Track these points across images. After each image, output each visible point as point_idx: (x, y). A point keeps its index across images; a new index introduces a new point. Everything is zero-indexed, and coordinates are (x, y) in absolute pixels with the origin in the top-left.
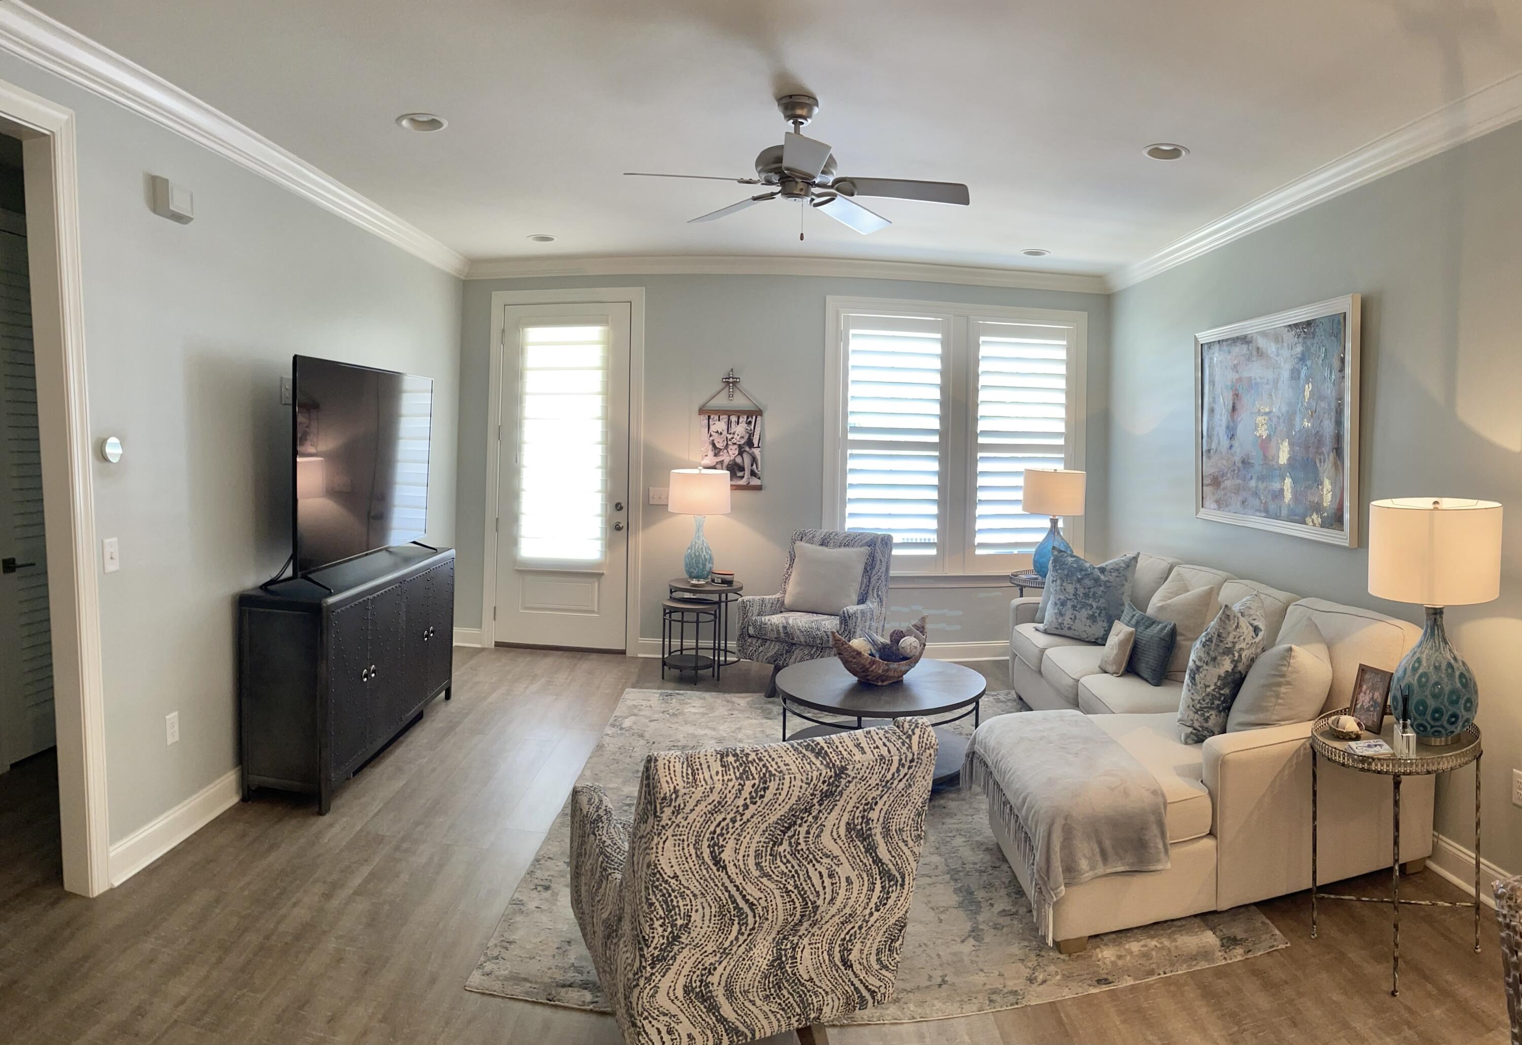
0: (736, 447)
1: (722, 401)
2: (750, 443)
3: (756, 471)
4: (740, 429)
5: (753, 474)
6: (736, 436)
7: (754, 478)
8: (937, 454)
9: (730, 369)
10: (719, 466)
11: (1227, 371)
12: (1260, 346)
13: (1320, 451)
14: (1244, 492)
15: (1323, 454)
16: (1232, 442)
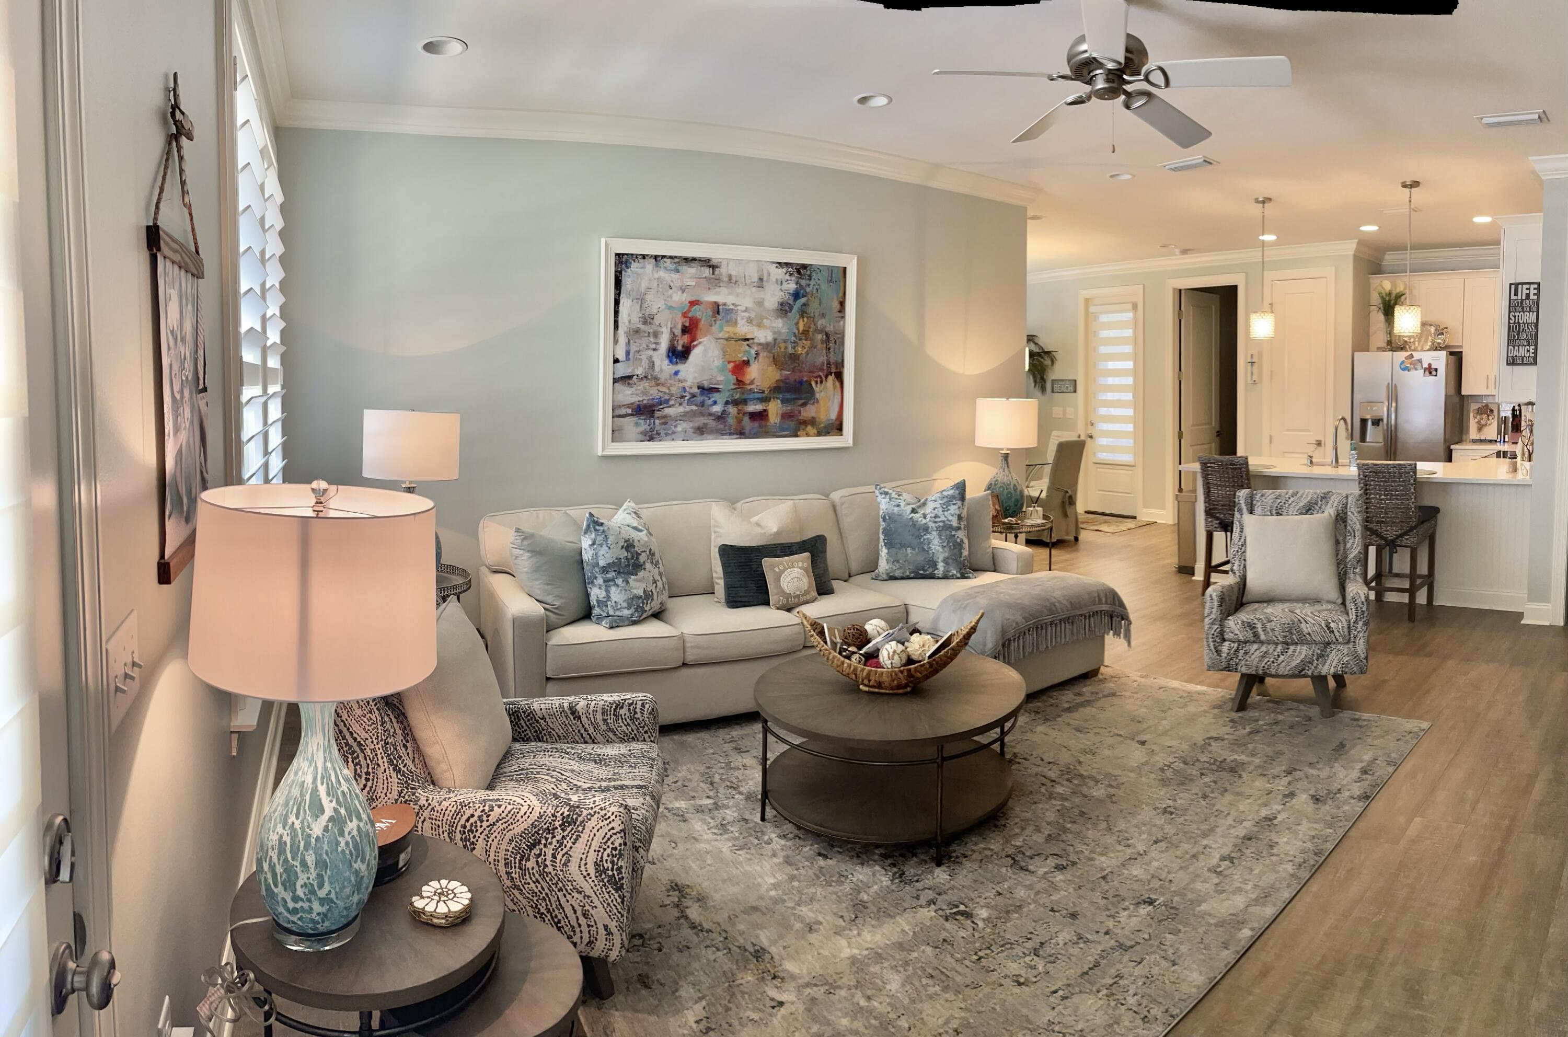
0: (188, 390)
2: (196, 377)
4: (189, 325)
6: (187, 350)
11: (671, 291)
12: (733, 273)
13: (816, 374)
14: (702, 418)
15: (820, 377)
16: (680, 367)
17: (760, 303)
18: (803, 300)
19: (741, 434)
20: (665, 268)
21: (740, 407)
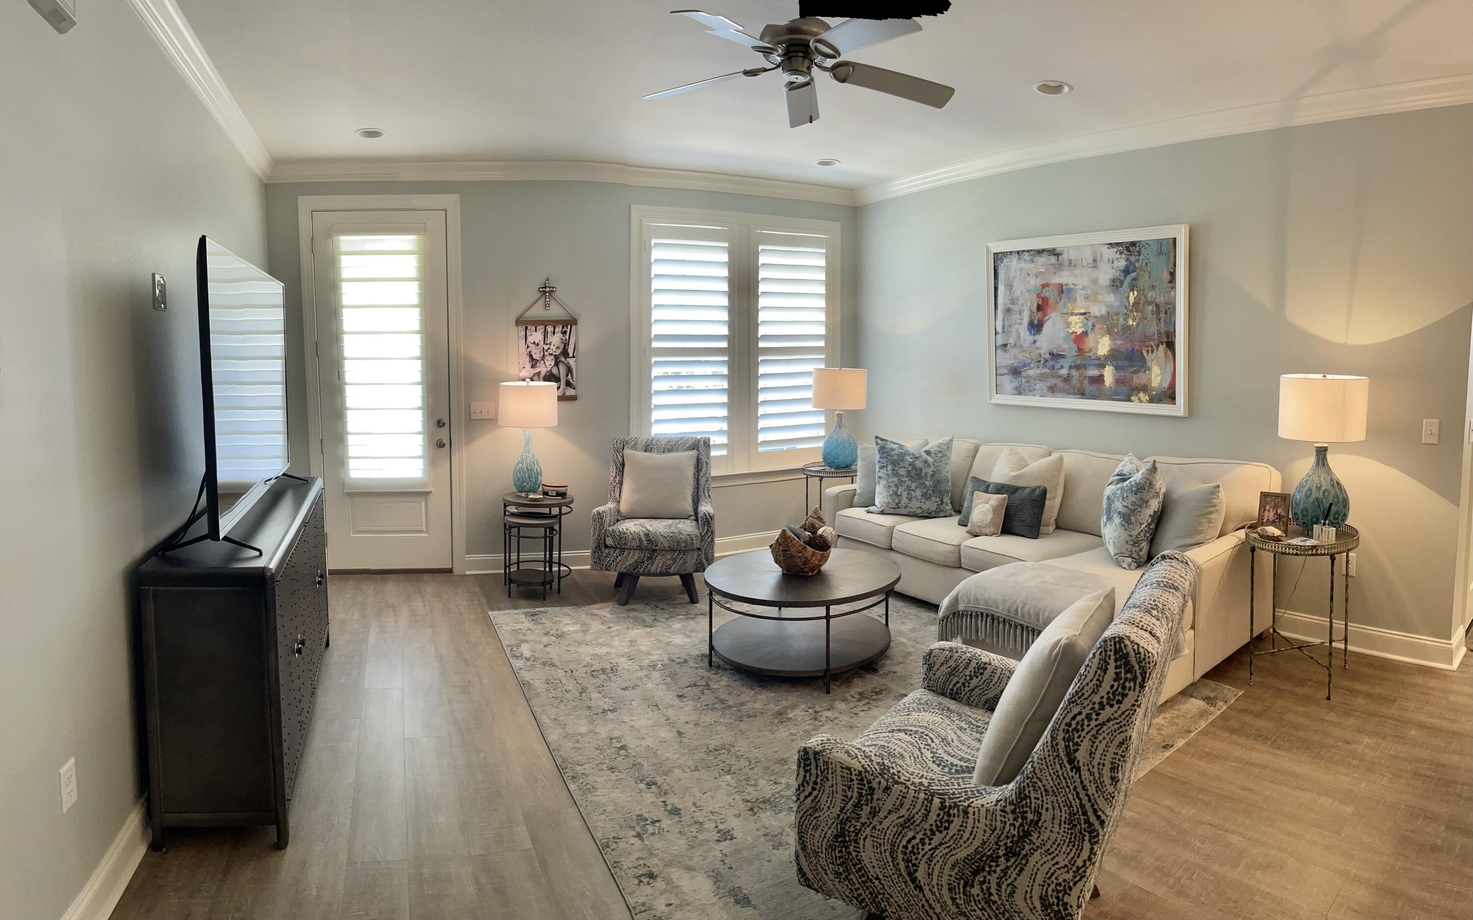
0: (552, 357)
1: (538, 311)
2: (565, 353)
3: (571, 381)
4: (556, 340)
5: (568, 384)
6: (552, 347)
7: (570, 388)
8: (726, 359)
9: (545, 278)
10: (536, 378)
11: (1029, 278)
12: (1073, 258)
13: (1147, 344)
14: (1052, 379)
15: (1152, 347)
16: (1037, 337)
17: (1095, 281)
18: (1133, 275)
19: (1083, 394)
20: (1025, 260)
21: (1081, 371)
